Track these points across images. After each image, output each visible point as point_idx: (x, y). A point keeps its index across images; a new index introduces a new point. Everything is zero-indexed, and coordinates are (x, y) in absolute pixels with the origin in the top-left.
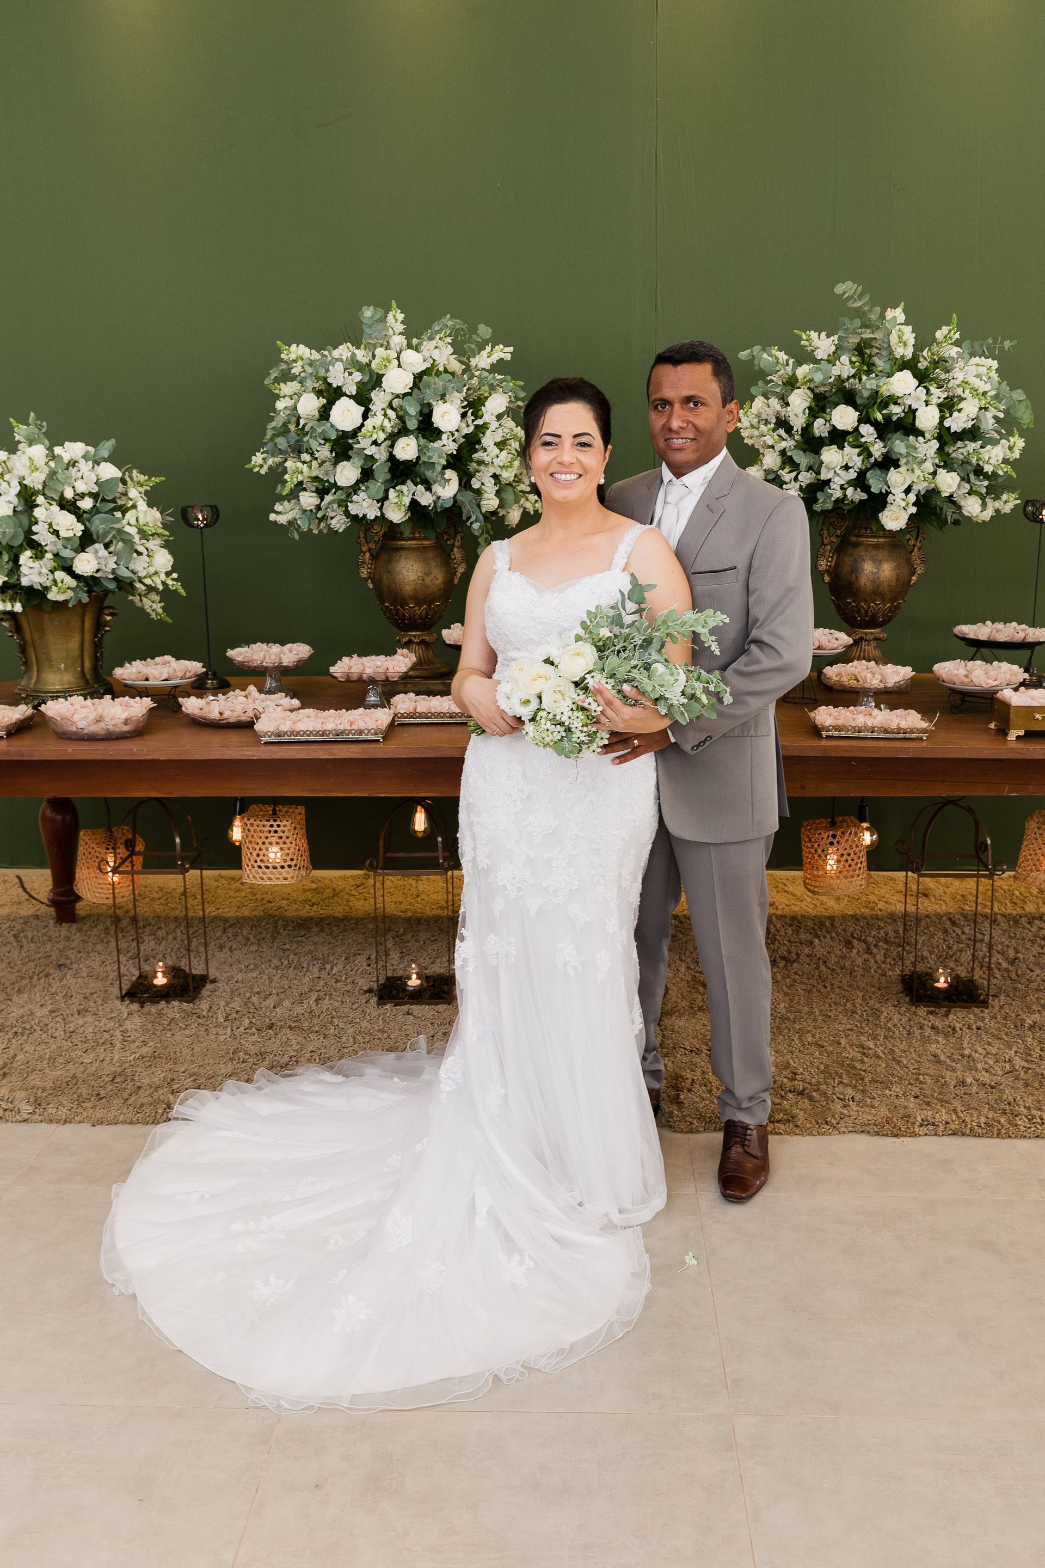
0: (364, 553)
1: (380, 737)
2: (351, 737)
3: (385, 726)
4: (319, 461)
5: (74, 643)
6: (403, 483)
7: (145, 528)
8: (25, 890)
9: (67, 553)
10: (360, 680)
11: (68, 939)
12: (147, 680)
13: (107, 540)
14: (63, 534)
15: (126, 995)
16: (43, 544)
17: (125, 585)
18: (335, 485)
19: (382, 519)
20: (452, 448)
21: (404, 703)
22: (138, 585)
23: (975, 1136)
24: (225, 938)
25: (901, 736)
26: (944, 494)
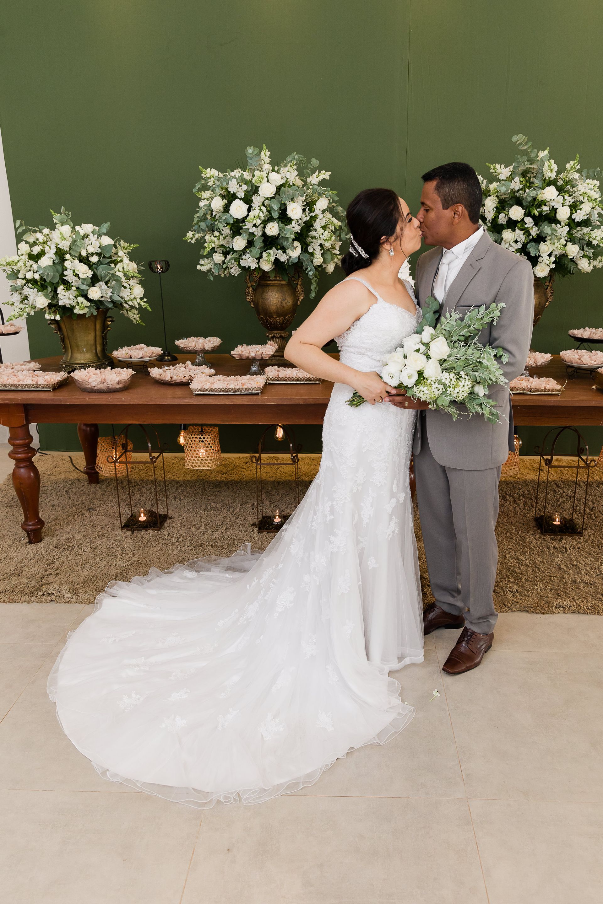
0: (249, 288)
1: (259, 392)
2: (243, 392)
3: (262, 386)
4: (224, 236)
5: (91, 337)
6: (271, 249)
7: (127, 273)
8: (73, 464)
9: (84, 287)
10: (248, 358)
11: (94, 493)
12: (131, 358)
13: (106, 280)
14: (81, 276)
15: (124, 526)
16: (70, 282)
17: (118, 305)
18: (233, 250)
19: (259, 269)
20: (297, 229)
21: (272, 372)
22: (125, 305)
23: (585, 614)
24: (177, 493)
25: (546, 393)
26: (570, 257)
